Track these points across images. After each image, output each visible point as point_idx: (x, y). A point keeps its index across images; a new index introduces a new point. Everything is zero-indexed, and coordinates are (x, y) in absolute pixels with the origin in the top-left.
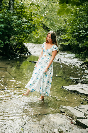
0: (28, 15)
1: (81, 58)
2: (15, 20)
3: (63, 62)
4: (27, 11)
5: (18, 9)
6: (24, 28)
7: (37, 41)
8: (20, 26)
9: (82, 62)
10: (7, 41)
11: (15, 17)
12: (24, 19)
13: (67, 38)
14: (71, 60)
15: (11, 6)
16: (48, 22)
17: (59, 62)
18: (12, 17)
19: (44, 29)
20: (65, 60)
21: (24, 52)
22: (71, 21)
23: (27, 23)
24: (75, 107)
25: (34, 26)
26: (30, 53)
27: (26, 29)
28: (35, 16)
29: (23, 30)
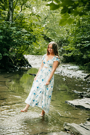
0: (28, 25)
1: (86, 70)
2: (14, 31)
3: (66, 74)
4: (27, 22)
5: (17, 19)
6: (23, 39)
7: (38, 52)
8: (20, 37)
9: (87, 75)
10: (6, 53)
11: (14, 28)
12: (24, 30)
13: (70, 49)
14: (75, 73)
15: (10, 16)
16: (49, 33)
17: (62, 75)
18: (11, 28)
19: (45, 40)
20: (68, 72)
21: (24, 64)
22: (74, 31)
23: (27, 34)
24: (80, 124)
25: (34, 37)
26: (30, 66)
27: (26, 41)
28: (36, 27)
29: (23, 41)
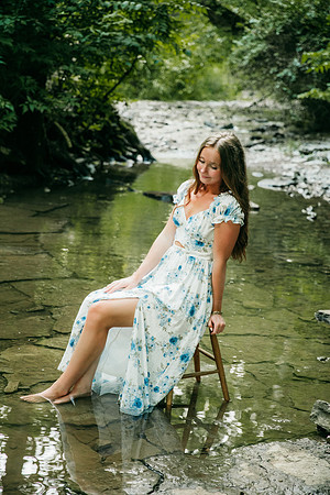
6: (112, 28)
7: (180, 86)
8: (94, 18)
10: (33, 97)
17: (300, 191)
19: (214, 24)
23: (125, 3)
25: (162, 14)
27: (126, 34)
29: (109, 37)
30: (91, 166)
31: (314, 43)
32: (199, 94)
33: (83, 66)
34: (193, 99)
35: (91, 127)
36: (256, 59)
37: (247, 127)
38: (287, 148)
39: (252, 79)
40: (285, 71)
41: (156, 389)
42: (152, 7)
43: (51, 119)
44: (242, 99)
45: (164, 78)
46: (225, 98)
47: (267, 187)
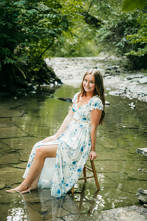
2: (22, 10)
6: (43, 26)
7: (73, 51)
8: (35, 22)
10: (9, 57)
11: (21, 3)
13: (142, 41)
17: (128, 96)
19: (88, 23)
20: (140, 90)
21: (46, 78)
26: (59, 81)
27: (49, 28)
29: (42, 30)
30: (35, 87)
31: (131, 31)
32: (81, 54)
33: (31, 43)
34: (79, 56)
35: (35, 70)
36: (106, 38)
37: (103, 68)
38: (121, 77)
39: (105, 47)
40: (119, 43)
41: (67, 185)
42: (60, 17)
43: (17, 66)
44: (100, 56)
45: (66, 47)
46: (93, 56)
47: (113, 95)
